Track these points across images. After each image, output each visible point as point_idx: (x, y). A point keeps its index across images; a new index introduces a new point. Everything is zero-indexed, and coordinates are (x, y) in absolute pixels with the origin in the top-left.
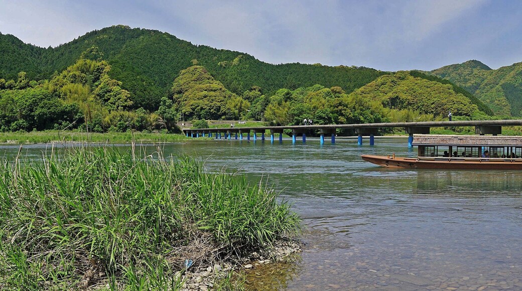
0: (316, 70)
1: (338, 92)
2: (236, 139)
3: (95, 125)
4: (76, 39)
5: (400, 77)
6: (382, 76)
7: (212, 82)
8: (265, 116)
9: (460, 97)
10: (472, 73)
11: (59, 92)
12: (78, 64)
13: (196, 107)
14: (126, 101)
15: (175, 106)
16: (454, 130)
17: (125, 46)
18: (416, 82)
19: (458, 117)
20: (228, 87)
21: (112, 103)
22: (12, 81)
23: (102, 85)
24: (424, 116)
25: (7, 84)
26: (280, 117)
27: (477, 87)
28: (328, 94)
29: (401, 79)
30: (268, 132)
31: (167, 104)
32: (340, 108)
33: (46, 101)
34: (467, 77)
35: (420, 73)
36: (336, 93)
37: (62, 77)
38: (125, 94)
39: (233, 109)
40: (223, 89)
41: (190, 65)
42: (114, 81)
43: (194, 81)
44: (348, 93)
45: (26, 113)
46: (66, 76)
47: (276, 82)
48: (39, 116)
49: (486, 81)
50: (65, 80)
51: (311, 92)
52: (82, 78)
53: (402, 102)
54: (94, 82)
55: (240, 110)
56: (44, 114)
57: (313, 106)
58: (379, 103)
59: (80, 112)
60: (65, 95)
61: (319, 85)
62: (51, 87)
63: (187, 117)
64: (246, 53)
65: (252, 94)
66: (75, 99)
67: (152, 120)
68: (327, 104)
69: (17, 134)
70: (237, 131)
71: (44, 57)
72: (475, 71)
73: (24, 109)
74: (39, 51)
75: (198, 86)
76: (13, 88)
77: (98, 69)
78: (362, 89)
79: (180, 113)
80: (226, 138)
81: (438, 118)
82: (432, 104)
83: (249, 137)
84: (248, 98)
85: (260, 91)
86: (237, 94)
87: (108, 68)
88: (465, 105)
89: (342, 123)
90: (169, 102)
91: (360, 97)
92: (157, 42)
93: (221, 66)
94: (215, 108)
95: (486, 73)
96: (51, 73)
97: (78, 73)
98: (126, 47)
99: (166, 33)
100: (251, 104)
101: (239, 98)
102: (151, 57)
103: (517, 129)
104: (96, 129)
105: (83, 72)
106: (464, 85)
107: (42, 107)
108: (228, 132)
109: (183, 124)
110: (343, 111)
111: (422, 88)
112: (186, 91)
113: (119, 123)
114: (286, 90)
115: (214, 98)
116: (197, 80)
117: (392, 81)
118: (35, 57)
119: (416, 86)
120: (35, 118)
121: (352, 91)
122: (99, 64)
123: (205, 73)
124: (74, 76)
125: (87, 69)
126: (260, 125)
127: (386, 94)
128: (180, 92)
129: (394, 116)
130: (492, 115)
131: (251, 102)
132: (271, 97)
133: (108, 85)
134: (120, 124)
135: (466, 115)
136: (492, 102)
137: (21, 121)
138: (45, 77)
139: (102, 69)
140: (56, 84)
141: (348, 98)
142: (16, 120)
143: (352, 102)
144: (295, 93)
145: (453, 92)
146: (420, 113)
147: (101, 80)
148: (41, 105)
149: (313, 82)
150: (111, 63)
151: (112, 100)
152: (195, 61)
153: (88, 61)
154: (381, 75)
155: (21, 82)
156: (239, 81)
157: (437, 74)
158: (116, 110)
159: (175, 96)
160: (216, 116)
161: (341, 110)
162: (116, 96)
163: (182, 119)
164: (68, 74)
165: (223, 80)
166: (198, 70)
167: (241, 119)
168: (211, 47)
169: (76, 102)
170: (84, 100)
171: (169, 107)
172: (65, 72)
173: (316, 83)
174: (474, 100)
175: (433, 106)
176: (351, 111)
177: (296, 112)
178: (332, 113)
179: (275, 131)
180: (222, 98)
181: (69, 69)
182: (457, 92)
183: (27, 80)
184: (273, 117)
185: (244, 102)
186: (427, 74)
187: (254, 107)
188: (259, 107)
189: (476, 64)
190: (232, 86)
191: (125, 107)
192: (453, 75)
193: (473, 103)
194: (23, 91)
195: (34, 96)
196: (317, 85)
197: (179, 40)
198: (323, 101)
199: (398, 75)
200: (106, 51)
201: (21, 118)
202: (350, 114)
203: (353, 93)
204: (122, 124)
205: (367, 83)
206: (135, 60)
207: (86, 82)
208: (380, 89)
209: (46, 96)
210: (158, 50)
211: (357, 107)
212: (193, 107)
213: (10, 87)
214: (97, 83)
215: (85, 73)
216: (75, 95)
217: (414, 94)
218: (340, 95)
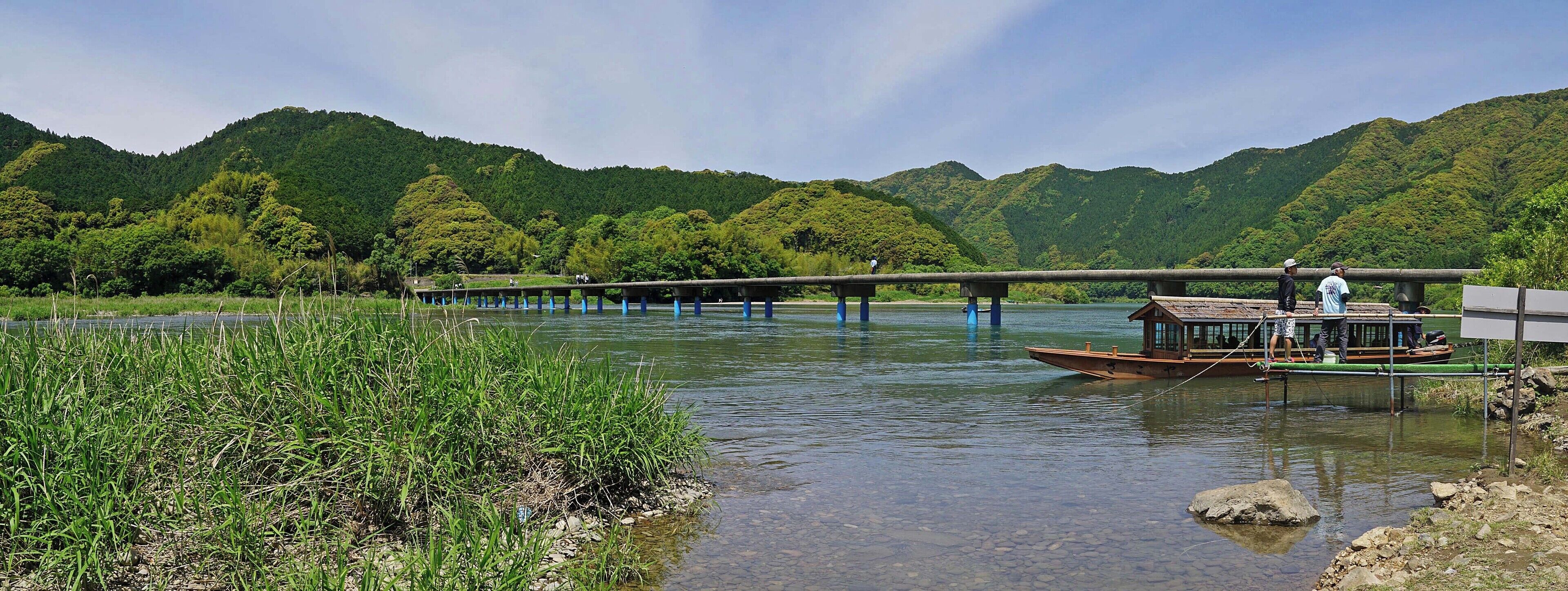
0: (660, 179)
1: (701, 220)
2: (517, 307)
3: (255, 284)
4: (210, 135)
5: (815, 193)
6: (782, 190)
7: (466, 204)
8: (567, 265)
9: (926, 231)
10: (949, 185)
11: (186, 231)
12: (217, 181)
13: (439, 250)
14: (310, 242)
15: (399, 249)
16: (914, 292)
17: (300, 144)
18: (845, 201)
19: (922, 267)
20: (496, 212)
21: (283, 247)
22: (98, 215)
23: (264, 215)
24: (859, 265)
25: (89, 219)
26: (595, 266)
27: (956, 211)
28: (683, 224)
29: (817, 197)
30: (575, 294)
31: (385, 246)
32: (705, 249)
33: (163, 246)
34: (939, 193)
35: (852, 185)
36: (697, 222)
37: (190, 204)
38: (307, 229)
39: (508, 253)
40: (489, 217)
41: (425, 174)
42: (286, 207)
43: (434, 203)
44: (720, 223)
45: (128, 266)
46: (196, 203)
47: (587, 203)
48: (153, 271)
49: (973, 201)
50: (196, 209)
51: (651, 220)
52: (227, 204)
53: (818, 240)
54: (249, 210)
55: (521, 254)
56: (160, 267)
57: (655, 246)
58: (777, 240)
59: (227, 263)
60: (198, 234)
61: (665, 208)
62: (171, 222)
63: (422, 269)
64: (528, 150)
65: (541, 224)
66: (216, 241)
67: (358, 274)
68: (681, 242)
69: (115, 301)
70: (517, 293)
71: (154, 171)
72: (954, 182)
73: (124, 260)
74: (143, 162)
75: (441, 212)
76: (100, 225)
77: (255, 188)
78: (744, 214)
79: (410, 262)
80: (497, 306)
81: (884, 268)
82: (875, 242)
83: (540, 303)
84: (534, 233)
85: (556, 219)
86: (514, 225)
87: (273, 186)
88: (934, 245)
89: (708, 277)
90: (388, 242)
91: (741, 228)
92: (360, 134)
93: (482, 174)
94: (473, 251)
95: (974, 185)
96: (169, 198)
97: (218, 196)
98: (303, 146)
99: (376, 118)
100: (541, 244)
101: (519, 234)
102: (351, 162)
103: (1031, 290)
104: (256, 291)
105: (227, 193)
106: (932, 208)
107: (157, 256)
108: (501, 296)
109: (416, 282)
110: (710, 256)
111: (856, 212)
112: (420, 221)
113: (298, 280)
114: (605, 218)
115: (471, 233)
116: (440, 200)
117: (801, 200)
118: (135, 172)
119: (845, 208)
120: (145, 275)
121: (726, 218)
122: (256, 178)
123: (453, 188)
124: (212, 202)
125: (234, 188)
126: (559, 281)
127: (789, 223)
128: (407, 225)
129: (803, 265)
130: (984, 263)
131: (541, 240)
132: (578, 231)
133: (275, 214)
134: (300, 283)
135: (936, 263)
136: (983, 239)
137: (118, 280)
138: (158, 206)
139: (263, 187)
140: (180, 217)
141: (719, 231)
142: (110, 277)
143: (726, 239)
144: (622, 223)
145: (913, 221)
146: (852, 260)
147: (263, 206)
148: (155, 252)
149: (654, 202)
150: (278, 176)
151: (284, 241)
152: (433, 167)
153: (236, 175)
154: (780, 188)
155: (114, 215)
156: (516, 201)
157: (882, 187)
158: (292, 258)
159: (400, 232)
160: (475, 267)
161: (706, 254)
162: (290, 234)
163: (413, 272)
164: (200, 199)
165: (487, 201)
166: (440, 183)
167: (522, 271)
168: (462, 139)
169: (218, 245)
170: (233, 242)
171: (390, 251)
172: (194, 196)
173: (659, 204)
174: (951, 236)
175: (875, 247)
176: (726, 255)
177: (624, 258)
178: (691, 258)
179: (588, 292)
180: (486, 234)
181: (201, 189)
182: (919, 222)
183: (124, 213)
184: (582, 267)
185: (527, 239)
186: (864, 187)
187: (547, 248)
188: (557, 250)
189: (954, 169)
190: (504, 211)
191: (308, 254)
192: (913, 188)
193: (949, 242)
194: (119, 229)
195: (141, 238)
196: (663, 208)
197: (401, 129)
198: (675, 237)
199: (811, 189)
200: (266, 155)
201: (118, 275)
202: (723, 260)
203: (727, 222)
204: (304, 282)
205: (754, 203)
206: (322, 170)
207: (235, 211)
208: (778, 215)
209: (162, 238)
210: (363, 148)
211: (735, 247)
212: (433, 250)
213: (96, 225)
214: (254, 213)
215: (232, 196)
216: (216, 234)
217: (840, 224)
218: (705, 226)
